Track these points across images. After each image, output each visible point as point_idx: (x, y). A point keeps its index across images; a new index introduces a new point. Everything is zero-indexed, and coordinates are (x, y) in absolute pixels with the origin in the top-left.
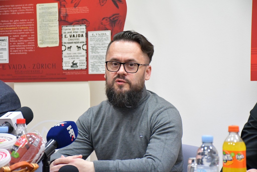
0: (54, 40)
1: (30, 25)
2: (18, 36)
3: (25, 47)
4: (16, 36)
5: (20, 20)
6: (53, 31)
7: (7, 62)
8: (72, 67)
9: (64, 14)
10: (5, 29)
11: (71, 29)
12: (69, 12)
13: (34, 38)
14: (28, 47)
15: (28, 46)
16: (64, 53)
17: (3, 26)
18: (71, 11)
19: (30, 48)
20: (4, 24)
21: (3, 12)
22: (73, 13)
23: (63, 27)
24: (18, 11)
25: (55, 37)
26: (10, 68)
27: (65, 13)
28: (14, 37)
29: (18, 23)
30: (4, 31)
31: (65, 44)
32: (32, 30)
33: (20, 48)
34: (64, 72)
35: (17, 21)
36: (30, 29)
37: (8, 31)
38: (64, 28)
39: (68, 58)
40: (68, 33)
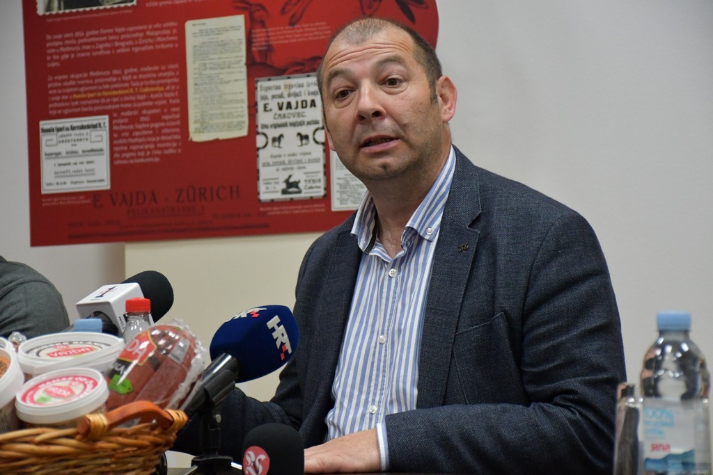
0: (235, 120)
1: (169, 81)
2: (135, 113)
3: (155, 143)
4: (129, 113)
5: (142, 69)
6: (232, 93)
7: (106, 185)
8: (284, 192)
9: (262, 46)
10: (99, 94)
11: (282, 87)
12: (275, 40)
13: (178, 116)
14: (161, 142)
15: (163, 138)
16: (264, 156)
17: (95, 88)
18: (282, 37)
19: (168, 144)
20: (97, 81)
21: (93, 47)
22: (287, 41)
23: (258, 81)
24: (136, 42)
25: (237, 112)
26: (114, 204)
27: (264, 44)
28: (123, 117)
29: (135, 77)
30: (97, 101)
31: (265, 131)
32: (172, 94)
33: (141, 147)
34: (262, 209)
35: (132, 70)
36: (169, 91)
37: (108, 100)
38: (262, 84)
39: (274, 168)
40: (274, 97)
